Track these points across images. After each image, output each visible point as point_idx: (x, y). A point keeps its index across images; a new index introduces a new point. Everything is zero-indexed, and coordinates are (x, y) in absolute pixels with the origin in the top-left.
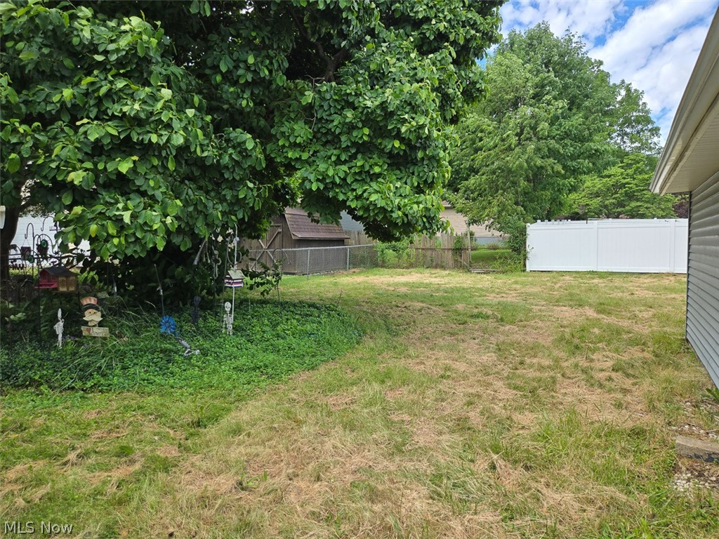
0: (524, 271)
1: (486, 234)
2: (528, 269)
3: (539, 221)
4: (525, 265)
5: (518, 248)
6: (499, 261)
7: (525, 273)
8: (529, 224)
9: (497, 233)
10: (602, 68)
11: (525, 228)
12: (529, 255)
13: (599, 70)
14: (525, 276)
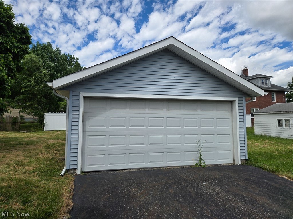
0: (43, 131)
1: (28, 117)
2: (45, 130)
3: (50, 112)
4: (43, 129)
5: (41, 122)
6: (33, 127)
7: (43, 132)
8: (45, 113)
9: (32, 117)
10: (78, 61)
11: (44, 115)
12: (45, 125)
13: (77, 61)
14: (43, 133)
